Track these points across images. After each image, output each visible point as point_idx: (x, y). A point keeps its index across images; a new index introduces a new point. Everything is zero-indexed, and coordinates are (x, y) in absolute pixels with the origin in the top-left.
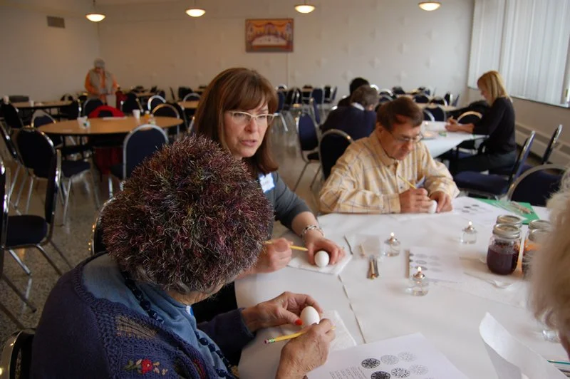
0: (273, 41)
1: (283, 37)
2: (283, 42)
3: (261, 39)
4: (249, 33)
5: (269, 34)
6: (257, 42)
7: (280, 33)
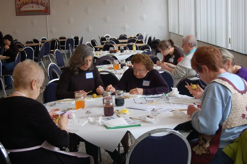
0: (36, 8)
1: (42, 4)
2: (42, 8)
3: (26, 6)
4: (18, 2)
5: (32, 3)
6: (24, 9)
7: (40, 2)
